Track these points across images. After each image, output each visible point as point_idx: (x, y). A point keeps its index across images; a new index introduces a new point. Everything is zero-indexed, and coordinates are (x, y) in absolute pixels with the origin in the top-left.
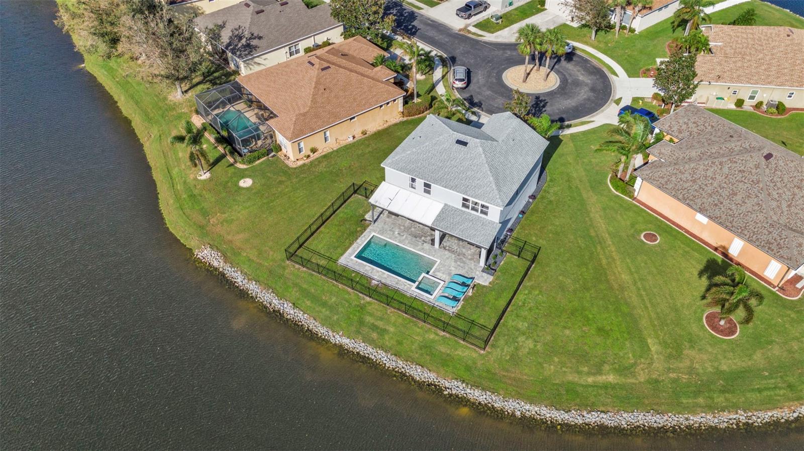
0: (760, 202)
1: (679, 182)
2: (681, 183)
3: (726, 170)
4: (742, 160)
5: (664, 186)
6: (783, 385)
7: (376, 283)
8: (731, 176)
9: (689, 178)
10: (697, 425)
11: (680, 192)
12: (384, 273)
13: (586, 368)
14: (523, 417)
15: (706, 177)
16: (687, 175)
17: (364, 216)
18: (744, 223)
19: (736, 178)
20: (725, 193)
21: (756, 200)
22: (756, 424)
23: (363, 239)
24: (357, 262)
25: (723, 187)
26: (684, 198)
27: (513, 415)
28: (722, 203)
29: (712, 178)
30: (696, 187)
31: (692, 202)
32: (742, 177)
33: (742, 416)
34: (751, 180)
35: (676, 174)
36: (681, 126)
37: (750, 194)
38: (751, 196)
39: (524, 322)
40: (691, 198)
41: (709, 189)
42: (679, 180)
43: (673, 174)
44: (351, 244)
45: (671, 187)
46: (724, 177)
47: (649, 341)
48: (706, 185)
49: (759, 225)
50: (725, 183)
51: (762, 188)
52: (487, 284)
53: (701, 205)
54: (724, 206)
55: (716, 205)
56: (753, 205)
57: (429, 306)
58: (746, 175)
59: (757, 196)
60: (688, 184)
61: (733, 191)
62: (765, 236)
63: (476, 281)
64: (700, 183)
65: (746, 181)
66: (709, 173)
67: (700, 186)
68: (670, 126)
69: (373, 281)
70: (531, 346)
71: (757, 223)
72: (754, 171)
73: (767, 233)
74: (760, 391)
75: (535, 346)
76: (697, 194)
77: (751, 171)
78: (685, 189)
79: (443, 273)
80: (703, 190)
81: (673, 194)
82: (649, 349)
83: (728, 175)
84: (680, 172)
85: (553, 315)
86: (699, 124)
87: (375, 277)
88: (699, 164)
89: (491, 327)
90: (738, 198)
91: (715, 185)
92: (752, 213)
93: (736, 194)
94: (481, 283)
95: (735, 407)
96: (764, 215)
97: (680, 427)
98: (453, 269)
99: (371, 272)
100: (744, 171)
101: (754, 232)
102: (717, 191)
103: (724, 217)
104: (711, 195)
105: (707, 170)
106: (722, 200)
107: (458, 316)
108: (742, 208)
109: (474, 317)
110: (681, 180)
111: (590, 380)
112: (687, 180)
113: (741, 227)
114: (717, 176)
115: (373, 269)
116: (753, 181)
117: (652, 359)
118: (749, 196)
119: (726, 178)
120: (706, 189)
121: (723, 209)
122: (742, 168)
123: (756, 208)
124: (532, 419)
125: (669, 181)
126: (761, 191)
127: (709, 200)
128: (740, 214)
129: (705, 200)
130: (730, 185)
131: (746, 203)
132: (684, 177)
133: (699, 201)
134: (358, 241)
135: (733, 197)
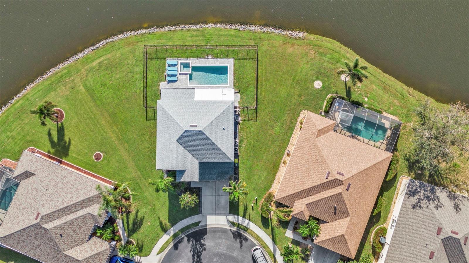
0: (41, 183)
1: (86, 187)
2: (84, 187)
3: (60, 200)
4: (51, 208)
5: (93, 183)
6: (30, 98)
7: (209, 57)
8: (57, 196)
9: (80, 191)
10: (61, 64)
11: (85, 181)
12: (209, 64)
13: (105, 63)
14: (123, 33)
15: (71, 193)
16: (82, 192)
17: (241, 95)
18: (49, 170)
19: (55, 196)
20: (60, 185)
21: (44, 184)
22: (40, 77)
23: (231, 79)
24: (225, 64)
25: (61, 188)
26: (82, 178)
27: (127, 32)
28: (61, 179)
29: (67, 193)
30: (76, 186)
31: (77, 176)
32: (51, 197)
33: (45, 76)
34: (46, 196)
35: (88, 192)
36: (95, 247)
37: (47, 187)
38: (46, 186)
39: (137, 71)
40: (78, 179)
41: (69, 186)
42: (86, 189)
43: (89, 192)
44: (235, 73)
45: (90, 183)
46: (61, 195)
47: (84, 90)
48: (70, 188)
49: (41, 170)
50: (60, 191)
51: (40, 192)
52: (161, 83)
53: (72, 175)
54: (60, 177)
55: (64, 177)
56: (45, 181)
57: (179, 57)
58: (49, 199)
59: (43, 186)
60: (80, 187)
61: (55, 187)
62: (38, 164)
63: (166, 83)
64: (74, 188)
65: (49, 195)
66: (69, 196)
67: (74, 187)
68: (102, 246)
69: (211, 57)
70: (129, 61)
71: (43, 171)
72: (45, 202)
73: (38, 166)
74: (39, 91)
75: (128, 62)
76: (75, 182)
77: (46, 201)
78: (82, 184)
79: (183, 79)
80: (72, 185)
81: (88, 179)
82: (83, 86)
83: (59, 197)
84: (86, 193)
85: (126, 82)
86: (84, 251)
87: (211, 60)
88: (76, 201)
89: (148, 61)
90: (53, 183)
91: (65, 189)
92: (45, 176)
93: (54, 185)
94: (164, 83)
95: (48, 79)
96: (39, 176)
97: (67, 60)
98: (180, 84)
99: (214, 61)
100: (50, 201)
101: (44, 165)
102: (64, 185)
103: (60, 171)
104: (68, 183)
105: (71, 198)
106: (62, 181)
107: (165, 59)
108: (51, 178)
109: (158, 62)
110: (84, 189)
111: (102, 59)
112: (81, 189)
113: (51, 167)
114: (65, 195)
115: (215, 64)
116: (45, 195)
117: (81, 82)
118: (47, 186)
119: (60, 195)
120: (71, 186)
121: (61, 175)
122: (51, 203)
123: (43, 180)
124: (120, 34)
125: (91, 187)
126: (41, 190)
127: (68, 179)
128: (52, 174)
129: (71, 179)
130: (58, 190)
131: (49, 181)
132: (83, 191)
133: (74, 177)
134: (233, 77)
135: (56, 183)
